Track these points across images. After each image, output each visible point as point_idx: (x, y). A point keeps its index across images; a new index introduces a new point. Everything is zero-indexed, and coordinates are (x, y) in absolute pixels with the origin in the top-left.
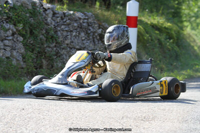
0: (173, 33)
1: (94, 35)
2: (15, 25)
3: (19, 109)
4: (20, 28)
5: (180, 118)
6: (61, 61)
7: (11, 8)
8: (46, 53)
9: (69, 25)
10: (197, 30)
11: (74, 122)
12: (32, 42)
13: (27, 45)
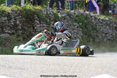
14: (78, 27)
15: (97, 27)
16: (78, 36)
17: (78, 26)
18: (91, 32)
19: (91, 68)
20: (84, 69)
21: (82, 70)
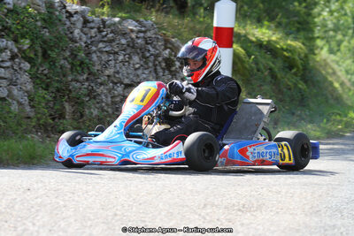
0: (297, 58)
1: (155, 60)
2: (16, 41)
3: (22, 190)
4: (25, 47)
5: (307, 207)
6: (98, 105)
7: (10, 11)
8: (70, 91)
9: (111, 41)
10: (339, 54)
11: (118, 212)
12: (46, 72)
13: (38, 77)
14: (13, 58)
15: (94, 57)
16: (15, 92)
17: (16, 50)
18: (70, 78)
19: (63, 224)
20: (36, 228)
21: (25, 230)
